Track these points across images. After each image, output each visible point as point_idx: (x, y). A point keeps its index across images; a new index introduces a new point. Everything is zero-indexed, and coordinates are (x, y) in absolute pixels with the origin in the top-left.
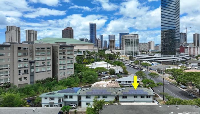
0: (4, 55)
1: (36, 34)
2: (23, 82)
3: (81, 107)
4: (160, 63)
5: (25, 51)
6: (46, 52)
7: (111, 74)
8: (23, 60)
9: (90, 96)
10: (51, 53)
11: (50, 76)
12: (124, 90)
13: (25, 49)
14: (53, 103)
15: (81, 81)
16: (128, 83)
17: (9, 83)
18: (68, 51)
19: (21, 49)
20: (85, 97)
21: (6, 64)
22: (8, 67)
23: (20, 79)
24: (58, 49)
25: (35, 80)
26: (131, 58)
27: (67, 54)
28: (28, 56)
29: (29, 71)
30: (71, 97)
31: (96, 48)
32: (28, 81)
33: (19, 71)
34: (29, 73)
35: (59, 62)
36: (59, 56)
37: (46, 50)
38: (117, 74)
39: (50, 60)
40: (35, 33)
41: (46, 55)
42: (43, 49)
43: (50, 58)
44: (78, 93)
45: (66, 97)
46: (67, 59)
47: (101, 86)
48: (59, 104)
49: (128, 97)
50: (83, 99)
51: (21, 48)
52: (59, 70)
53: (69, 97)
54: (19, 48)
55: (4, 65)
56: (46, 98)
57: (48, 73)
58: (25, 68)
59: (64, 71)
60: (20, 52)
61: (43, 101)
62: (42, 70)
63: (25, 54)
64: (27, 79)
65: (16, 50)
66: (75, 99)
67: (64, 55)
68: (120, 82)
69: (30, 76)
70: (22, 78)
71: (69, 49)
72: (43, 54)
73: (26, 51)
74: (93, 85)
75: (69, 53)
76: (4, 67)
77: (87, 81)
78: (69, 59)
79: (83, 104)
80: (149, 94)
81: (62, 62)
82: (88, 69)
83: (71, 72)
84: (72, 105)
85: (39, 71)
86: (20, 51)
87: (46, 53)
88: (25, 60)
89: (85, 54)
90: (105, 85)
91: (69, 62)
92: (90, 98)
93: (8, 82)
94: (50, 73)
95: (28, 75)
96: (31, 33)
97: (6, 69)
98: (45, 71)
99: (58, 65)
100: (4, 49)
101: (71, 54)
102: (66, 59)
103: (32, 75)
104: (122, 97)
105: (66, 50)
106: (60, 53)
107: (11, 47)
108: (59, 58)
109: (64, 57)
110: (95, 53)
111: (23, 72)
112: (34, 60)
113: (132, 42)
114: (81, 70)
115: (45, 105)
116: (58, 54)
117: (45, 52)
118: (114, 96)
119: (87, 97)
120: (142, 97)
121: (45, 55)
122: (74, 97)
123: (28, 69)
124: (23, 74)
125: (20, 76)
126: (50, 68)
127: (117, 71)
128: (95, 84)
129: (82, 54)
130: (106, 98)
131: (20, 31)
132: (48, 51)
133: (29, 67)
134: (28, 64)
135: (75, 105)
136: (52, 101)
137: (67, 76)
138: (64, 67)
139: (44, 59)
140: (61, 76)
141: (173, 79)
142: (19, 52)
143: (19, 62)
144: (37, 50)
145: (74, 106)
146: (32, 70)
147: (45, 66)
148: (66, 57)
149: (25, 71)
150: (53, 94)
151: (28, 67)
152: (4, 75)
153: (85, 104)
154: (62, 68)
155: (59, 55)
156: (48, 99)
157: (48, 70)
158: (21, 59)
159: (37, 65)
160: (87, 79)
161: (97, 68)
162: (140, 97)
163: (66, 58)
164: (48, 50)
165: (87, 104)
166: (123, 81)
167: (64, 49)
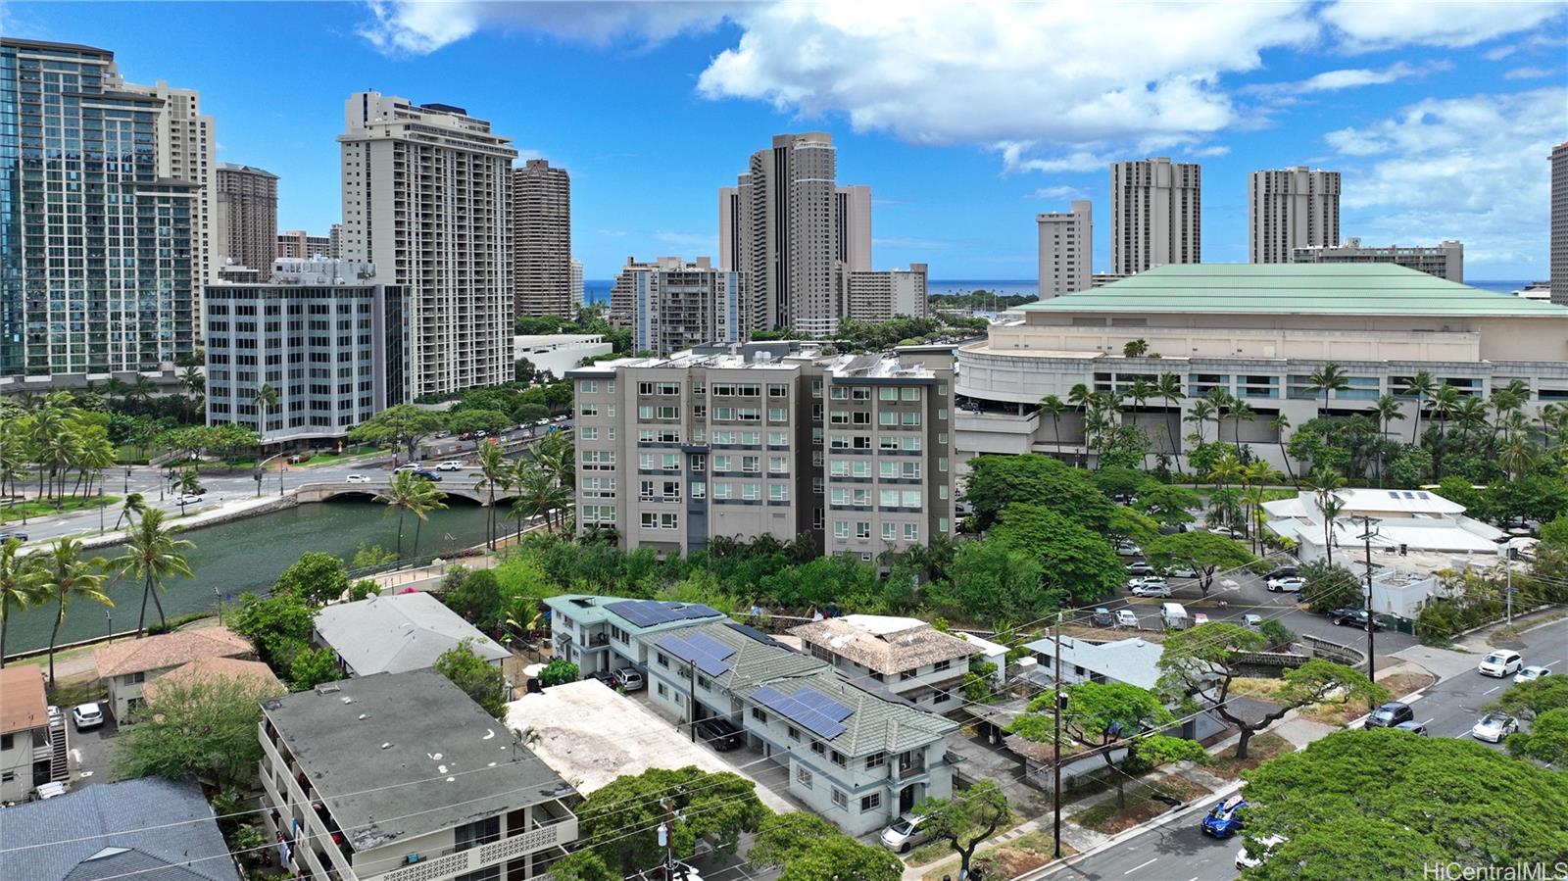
0: (595, 413)
1: (1332, 196)
2: (659, 533)
5: (666, 399)
6: (764, 406)
8: (660, 439)
9: (668, 658)
10: (788, 415)
11: (786, 530)
13: (668, 390)
14: (570, 640)
17: (613, 526)
18: (889, 411)
19: (650, 392)
21: (604, 449)
22: (610, 463)
23: (646, 518)
24: (826, 396)
25: (710, 536)
27: (881, 428)
28: (679, 422)
29: (682, 490)
32: (679, 534)
33: (644, 484)
34: (685, 500)
35: (832, 465)
36: (829, 435)
37: (764, 400)
39: (786, 448)
40: (1319, 189)
41: (764, 423)
42: (749, 391)
43: (787, 437)
46: (880, 453)
51: (650, 385)
52: (828, 506)
53: (621, 634)
54: (643, 388)
55: (595, 453)
57: (775, 515)
58: (666, 473)
59: (861, 516)
60: (645, 405)
62: (745, 496)
63: (668, 412)
64: (675, 526)
65: (632, 392)
67: (862, 428)
69: (690, 513)
70: (655, 516)
71: (890, 395)
72: (747, 417)
73: (671, 399)
75: (891, 419)
76: (595, 459)
78: (890, 453)
81: (845, 466)
83: (908, 532)
85: (728, 495)
86: (648, 398)
87: (763, 413)
88: (669, 438)
91: (895, 472)
93: (610, 522)
94: (782, 516)
95: (680, 510)
96: (1284, 196)
97: (602, 468)
98: (760, 503)
99: (827, 478)
100: (594, 390)
101: (906, 429)
102: (875, 452)
103: (698, 510)
105: (875, 403)
106: (836, 419)
107: (618, 379)
108: (827, 445)
109: (859, 442)
111: (659, 490)
112: (708, 441)
116: (827, 420)
117: (759, 406)
121: (760, 424)
122: (632, 642)
123: (682, 480)
124: (659, 500)
125: (649, 507)
126: (788, 491)
131: (1196, 191)
132: (771, 404)
133: (684, 473)
134: (677, 459)
137: (874, 547)
138: (858, 494)
139: (754, 441)
140: (841, 542)
142: (642, 402)
143: (645, 444)
144: (722, 400)
146: (698, 489)
147: (759, 475)
148: (876, 440)
149: (669, 488)
151: (680, 473)
152: (596, 495)
153: (657, 687)
154: (846, 499)
155: (831, 427)
157: (772, 497)
158: (650, 431)
159: (716, 468)
163: (875, 445)
164: (773, 401)
167: (857, 394)
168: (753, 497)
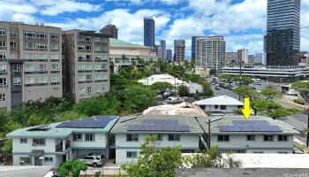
3: (115, 163)
4: (264, 78)
6: (49, 43)
7: (182, 95)
9: (137, 135)
10: (59, 47)
11: (59, 94)
12: (219, 121)
14: (43, 152)
15: (122, 106)
16: (219, 110)
18: (98, 45)
20: (125, 138)
24: (75, 39)
25: (23, 100)
26: (213, 72)
27: (95, 52)
28: (6, 48)
29: (8, 82)
30: (90, 137)
31: (154, 54)
34: (10, 86)
35: (78, 66)
36: (77, 54)
37: (49, 40)
38: (192, 95)
39: (58, 60)
41: (49, 50)
42: (42, 36)
43: (58, 56)
44: (107, 129)
45: (77, 136)
46: (95, 61)
47: (164, 113)
48: (57, 155)
49: (231, 139)
50: (120, 142)
52: (76, 82)
53: (84, 137)
56: (24, 140)
57: (54, 89)
59: (88, 85)
61: (18, 148)
62: (40, 82)
64: (4, 100)
66: (100, 142)
67: (89, 52)
68: (203, 107)
69: (12, 92)
71: (98, 40)
72: (41, 47)
74: (145, 112)
75: (99, 49)
77: (135, 106)
78: (98, 61)
79: (121, 155)
80: (285, 132)
81: (83, 66)
82: (137, 83)
83: (103, 89)
84: (93, 158)
85: (32, 82)
87: (48, 45)
89: (134, 63)
90: (174, 111)
91: (99, 68)
92: (137, 140)
94: (57, 88)
95: (7, 91)
98: (47, 84)
99: (76, 72)
101: (103, 52)
102: (93, 61)
103: (17, 90)
104: (216, 139)
105: (93, 43)
106: (80, 48)
108: (76, 58)
109: (88, 57)
110: (151, 62)
112: (22, 58)
113: (215, 47)
114: (123, 86)
115: (22, 158)
116: (76, 49)
117: (46, 42)
118: (197, 135)
119: (130, 138)
120: (266, 138)
121: (47, 50)
122: (97, 138)
126: (59, 78)
127: (193, 91)
128: (150, 109)
129: (130, 64)
130: (178, 139)
133: (9, 73)
134: (5, 67)
135: (98, 159)
136: (39, 148)
138: (88, 77)
139: (44, 58)
140: (82, 95)
141: (303, 104)
145: (96, 161)
146: (17, 80)
147: (47, 72)
148: (93, 56)
150: (45, 130)
151: (6, 74)
153: (126, 154)
154: (84, 78)
156: (30, 142)
157: (53, 81)
159: (27, 70)
160: (134, 102)
161: (155, 84)
162: (262, 139)
163: (93, 58)
164: (53, 41)
165: (129, 155)
166: (210, 106)
167: (88, 39)
168: (45, 82)
